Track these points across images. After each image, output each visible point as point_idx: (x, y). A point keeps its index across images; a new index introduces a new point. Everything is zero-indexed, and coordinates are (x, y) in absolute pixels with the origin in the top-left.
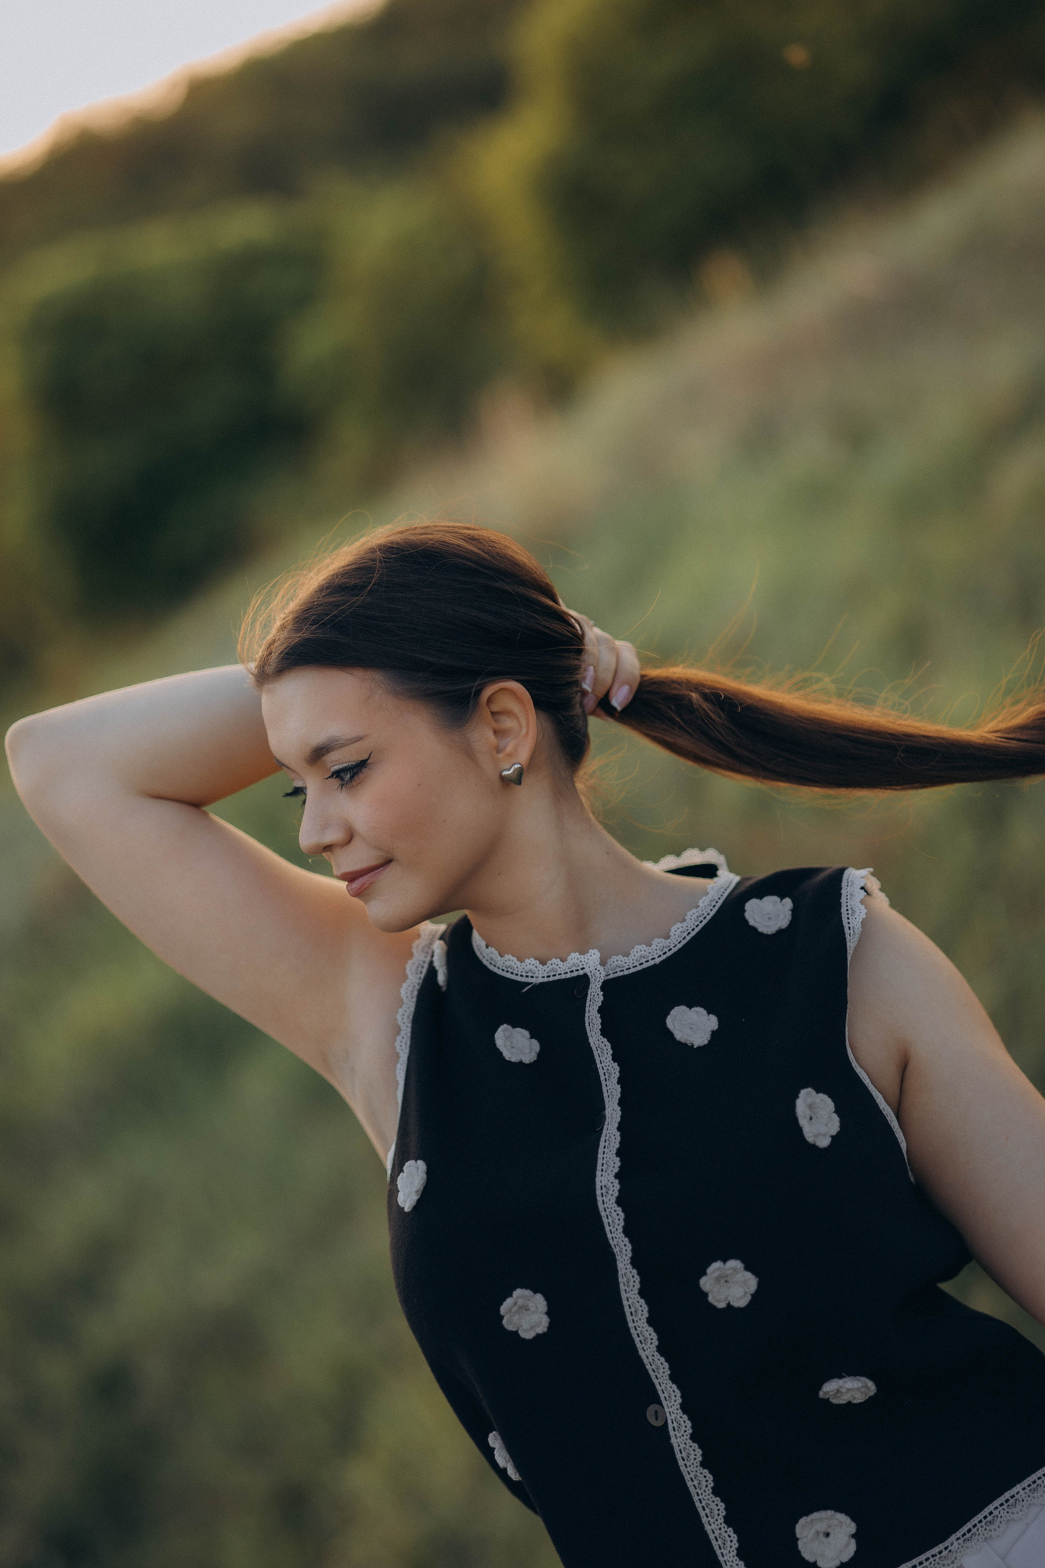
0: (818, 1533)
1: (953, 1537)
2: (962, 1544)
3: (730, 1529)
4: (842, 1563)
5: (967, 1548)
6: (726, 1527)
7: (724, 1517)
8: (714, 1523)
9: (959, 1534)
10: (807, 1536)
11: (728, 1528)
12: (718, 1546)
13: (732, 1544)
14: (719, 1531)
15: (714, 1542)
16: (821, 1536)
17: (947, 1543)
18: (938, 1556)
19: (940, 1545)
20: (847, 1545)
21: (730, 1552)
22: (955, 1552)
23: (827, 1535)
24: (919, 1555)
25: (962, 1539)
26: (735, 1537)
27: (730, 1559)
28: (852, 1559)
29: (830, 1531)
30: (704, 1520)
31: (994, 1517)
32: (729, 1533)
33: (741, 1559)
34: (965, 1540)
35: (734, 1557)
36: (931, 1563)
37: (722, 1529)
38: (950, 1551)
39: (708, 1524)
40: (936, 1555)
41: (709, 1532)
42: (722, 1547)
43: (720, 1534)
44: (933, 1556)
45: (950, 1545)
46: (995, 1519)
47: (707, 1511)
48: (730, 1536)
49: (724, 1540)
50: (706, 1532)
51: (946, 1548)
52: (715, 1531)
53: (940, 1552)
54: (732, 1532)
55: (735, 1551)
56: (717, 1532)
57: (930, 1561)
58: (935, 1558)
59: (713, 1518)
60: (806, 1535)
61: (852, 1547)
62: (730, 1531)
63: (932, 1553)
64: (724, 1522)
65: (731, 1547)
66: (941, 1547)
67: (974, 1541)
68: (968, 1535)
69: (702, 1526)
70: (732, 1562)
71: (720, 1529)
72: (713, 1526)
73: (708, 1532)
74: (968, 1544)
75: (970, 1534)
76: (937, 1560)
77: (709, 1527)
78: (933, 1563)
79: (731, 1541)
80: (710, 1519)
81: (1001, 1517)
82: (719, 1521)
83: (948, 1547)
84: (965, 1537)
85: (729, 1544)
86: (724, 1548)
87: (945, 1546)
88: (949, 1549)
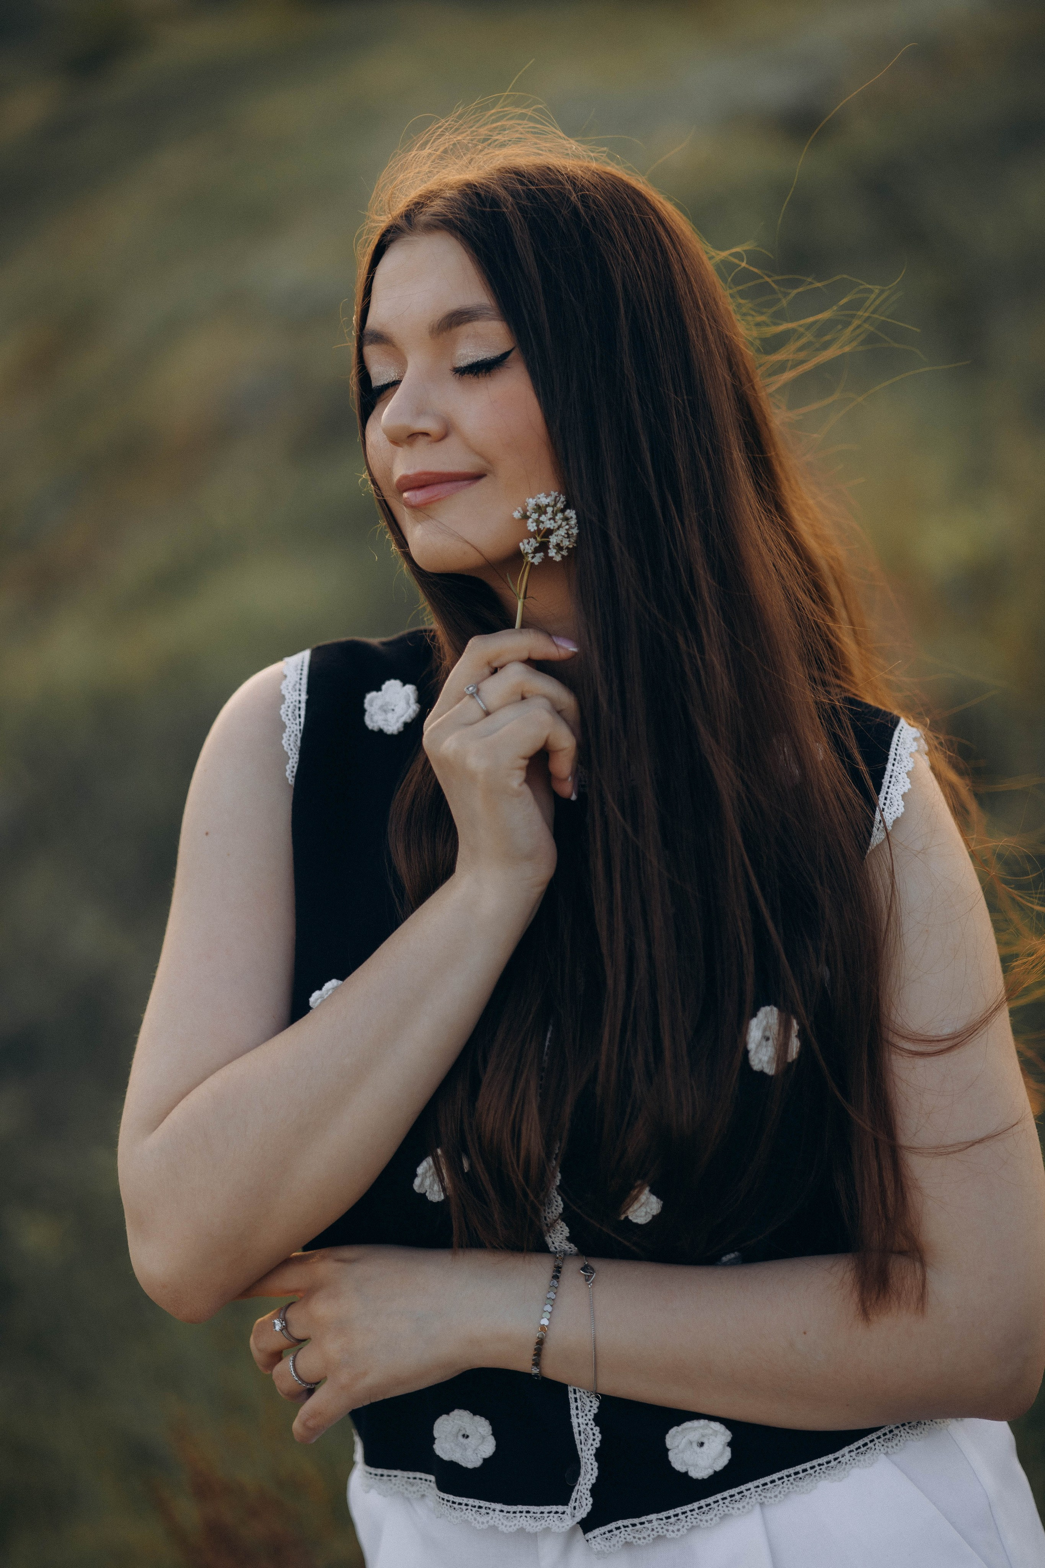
0: (691, 1443)
1: (846, 1450)
2: (854, 1457)
3: (598, 1428)
4: (715, 1472)
5: (859, 1461)
6: (594, 1424)
7: (595, 1414)
8: (582, 1417)
9: (853, 1447)
10: (678, 1446)
11: (595, 1426)
12: (579, 1441)
13: (594, 1443)
14: (585, 1426)
15: (576, 1436)
16: (695, 1445)
17: (837, 1454)
18: (826, 1465)
19: (830, 1455)
20: (721, 1454)
21: (589, 1450)
22: (844, 1463)
23: (702, 1444)
24: (804, 1463)
25: (855, 1452)
26: (598, 1437)
27: (587, 1457)
28: (726, 1467)
29: (705, 1440)
30: (573, 1412)
31: (893, 1435)
32: (594, 1432)
33: (596, 1460)
34: (858, 1453)
35: (591, 1455)
36: (815, 1471)
37: (589, 1425)
38: (840, 1462)
39: (575, 1416)
40: (823, 1465)
41: (575, 1424)
42: (583, 1443)
43: (585, 1429)
44: (819, 1465)
45: (840, 1457)
46: (894, 1437)
47: (579, 1404)
48: (594, 1434)
49: (587, 1437)
50: (571, 1423)
51: (835, 1459)
52: (581, 1426)
53: (828, 1462)
54: (598, 1431)
55: (594, 1451)
56: (582, 1427)
57: (815, 1469)
58: (821, 1467)
59: (583, 1412)
60: (676, 1445)
61: (727, 1454)
62: (596, 1430)
63: (819, 1462)
64: (593, 1420)
65: (592, 1445)
66: (831, 1457)
67: (868, 1455)
68: (863, 1449)
69: (570, 1417)
70: (588, 1459)
71: (587, 1424)
72: (581, 1420)
73: (573, 1424)
74: (861, 1457)
75: (865, 1448)
76: (824, 1470)
77: (576, 1419)
78: (818, 1471)
79: (594, 1440)
80: (579, 1412)
81: (901, 1436)
82: (589, 1417)
83: (838, 1458)
84: (859, 1450)
85: (590, 1441)
86: (584, 1444)
87: (835, 1457)
88: (839, 1460)
